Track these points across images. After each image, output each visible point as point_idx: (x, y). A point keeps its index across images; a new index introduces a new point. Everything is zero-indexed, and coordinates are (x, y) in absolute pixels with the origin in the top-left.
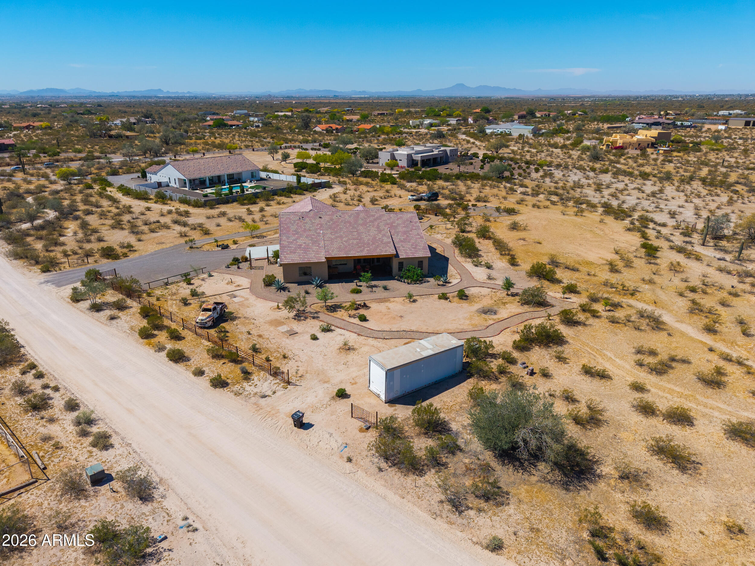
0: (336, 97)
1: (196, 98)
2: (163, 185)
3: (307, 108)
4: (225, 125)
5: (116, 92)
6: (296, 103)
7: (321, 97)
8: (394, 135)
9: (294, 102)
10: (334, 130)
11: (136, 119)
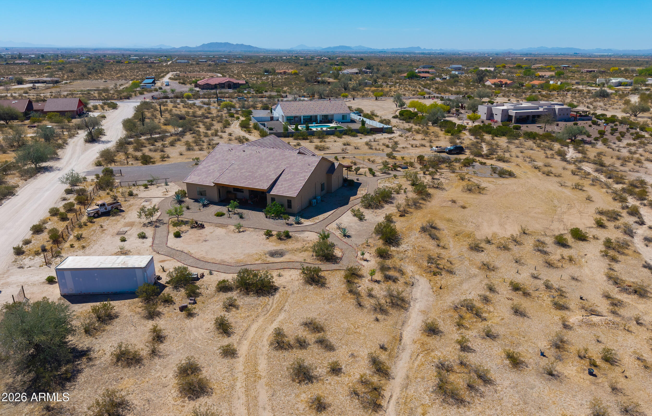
0: (576, 54)
1: (443, 54)
2: (274, 119)
3: (519, 64)
4: (417, 77)
5: (385, 48)
6: (526, 59)
7: (561, 54)
8: (550, 92)
9: (524, 59)
10: (503, 84)
11: (358, 70)
